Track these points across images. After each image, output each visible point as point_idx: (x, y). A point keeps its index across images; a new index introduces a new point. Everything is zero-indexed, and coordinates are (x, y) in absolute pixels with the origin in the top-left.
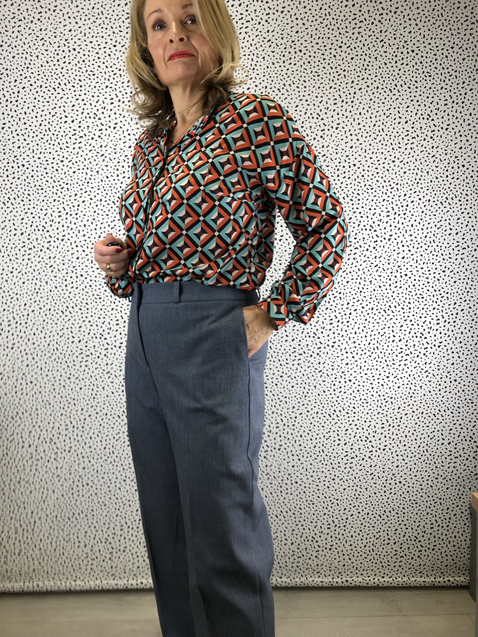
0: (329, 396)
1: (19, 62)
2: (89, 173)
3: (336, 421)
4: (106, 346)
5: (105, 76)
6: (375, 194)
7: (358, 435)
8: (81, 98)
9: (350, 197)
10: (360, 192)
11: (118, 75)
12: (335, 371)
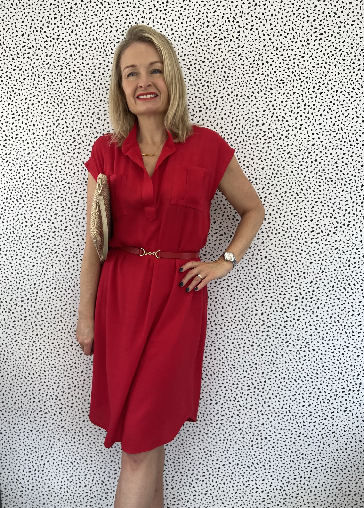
0: (295, 363)
3: (301, 385)
5: (99, 92)
6: (334, 185)
7: (320, 398)
8: (79, 111)
9: (312, 189)
10: (321, 185)
12: (300, 342)
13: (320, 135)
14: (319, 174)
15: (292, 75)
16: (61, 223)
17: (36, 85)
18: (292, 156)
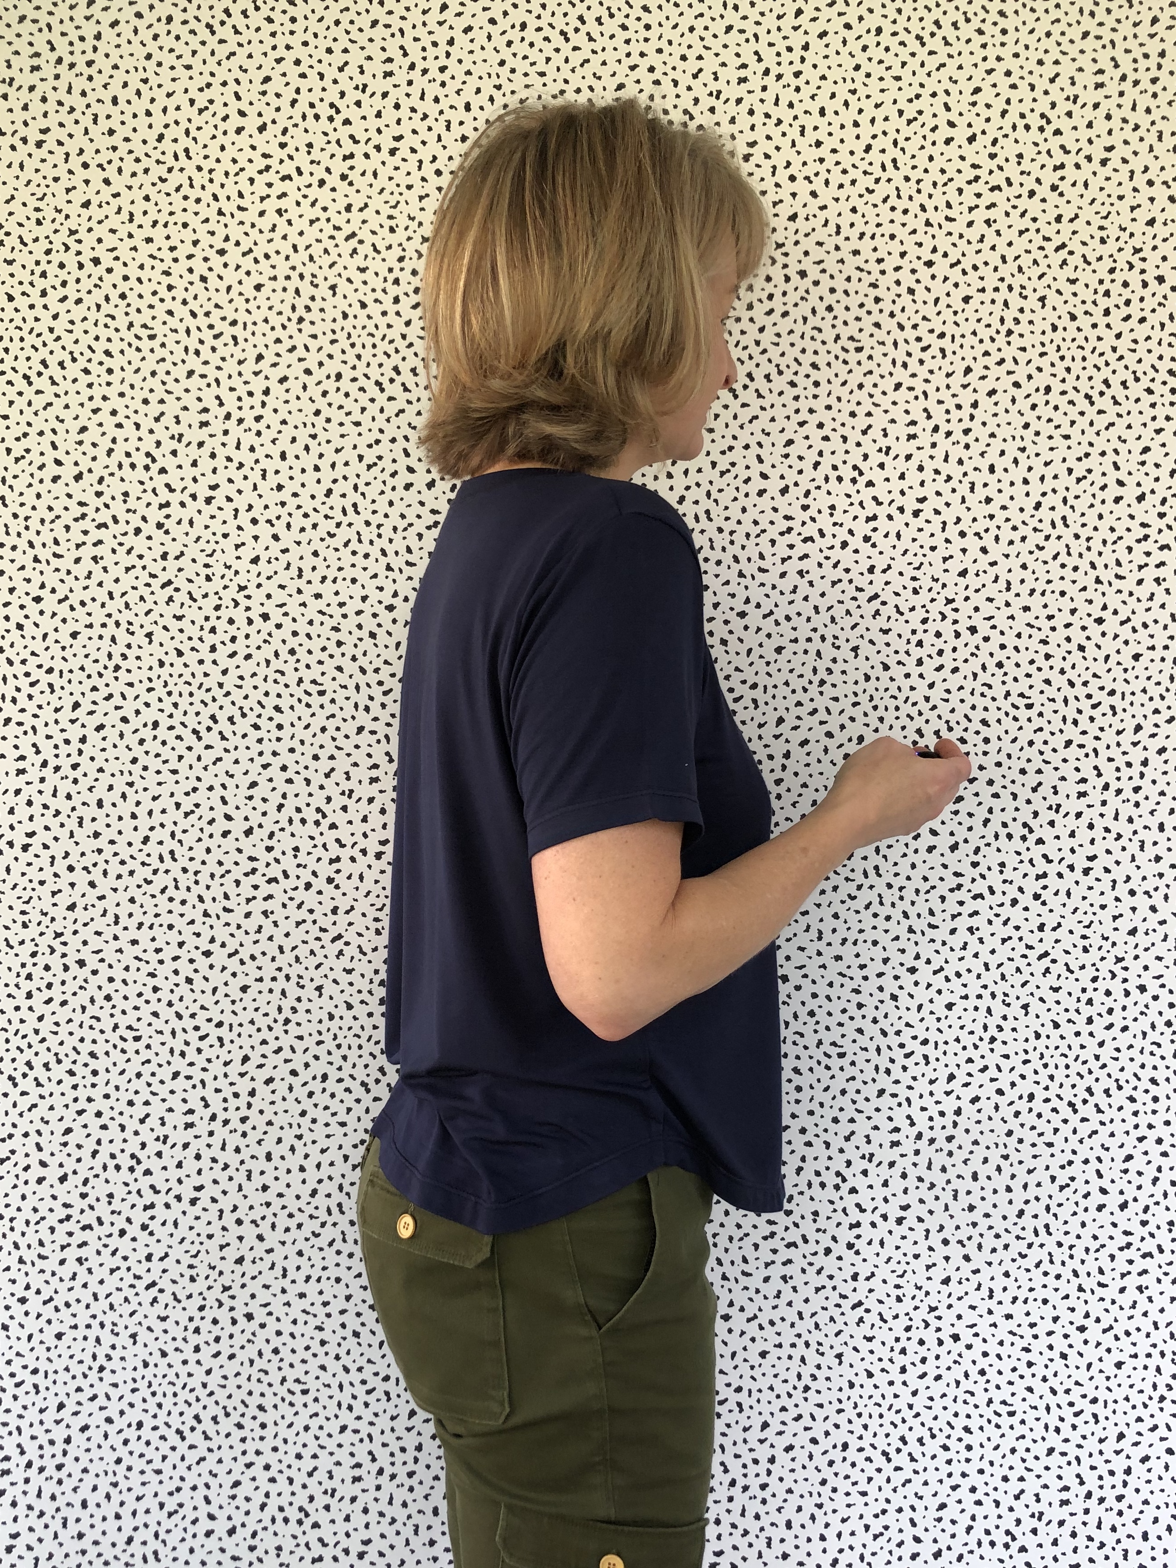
0: (885, 1388)
2: (123, 638)
3: (907, 1473)
4: (149, 1197)
5: (185, 341)
6: (1038, 722)
7: (979, 1527)
8: (107, 407)
9: (958, 732)
10: (991, 718)
11: (226, 338)
12: (907, 1305)
13: (988, 541)
14: (983, 677)
15: (889, 324)
16: (13, 819)
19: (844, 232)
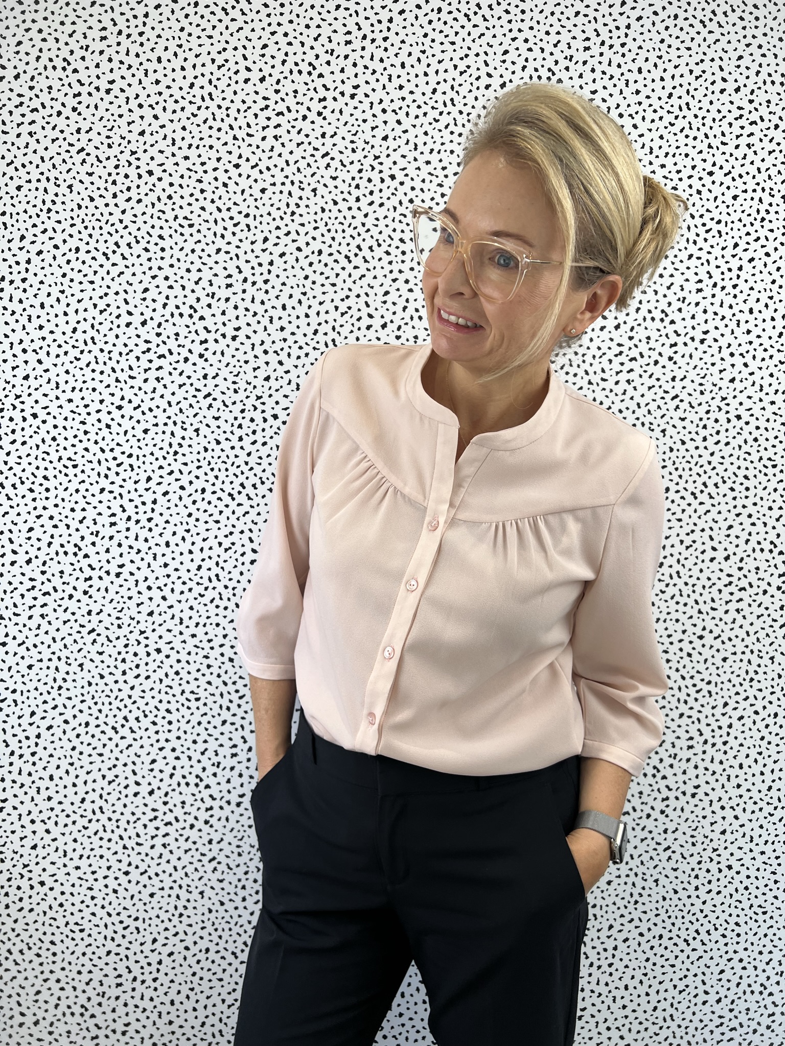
0: (685, 900)
1: (31, 197)
2: (179, 432)
3: (700, 952)
4: (209, 802)
5: (214, 228)
7: (744, 982)
8: (161, 275)
9: (729, 484)
10: (750, 474)
11: (242, 226)
12: (699, 848)
13: (748, 359)
14: (745, 448)
16: (109, 556)
17: (49, 204)
18: (681, 405)
19: (655, 153)
